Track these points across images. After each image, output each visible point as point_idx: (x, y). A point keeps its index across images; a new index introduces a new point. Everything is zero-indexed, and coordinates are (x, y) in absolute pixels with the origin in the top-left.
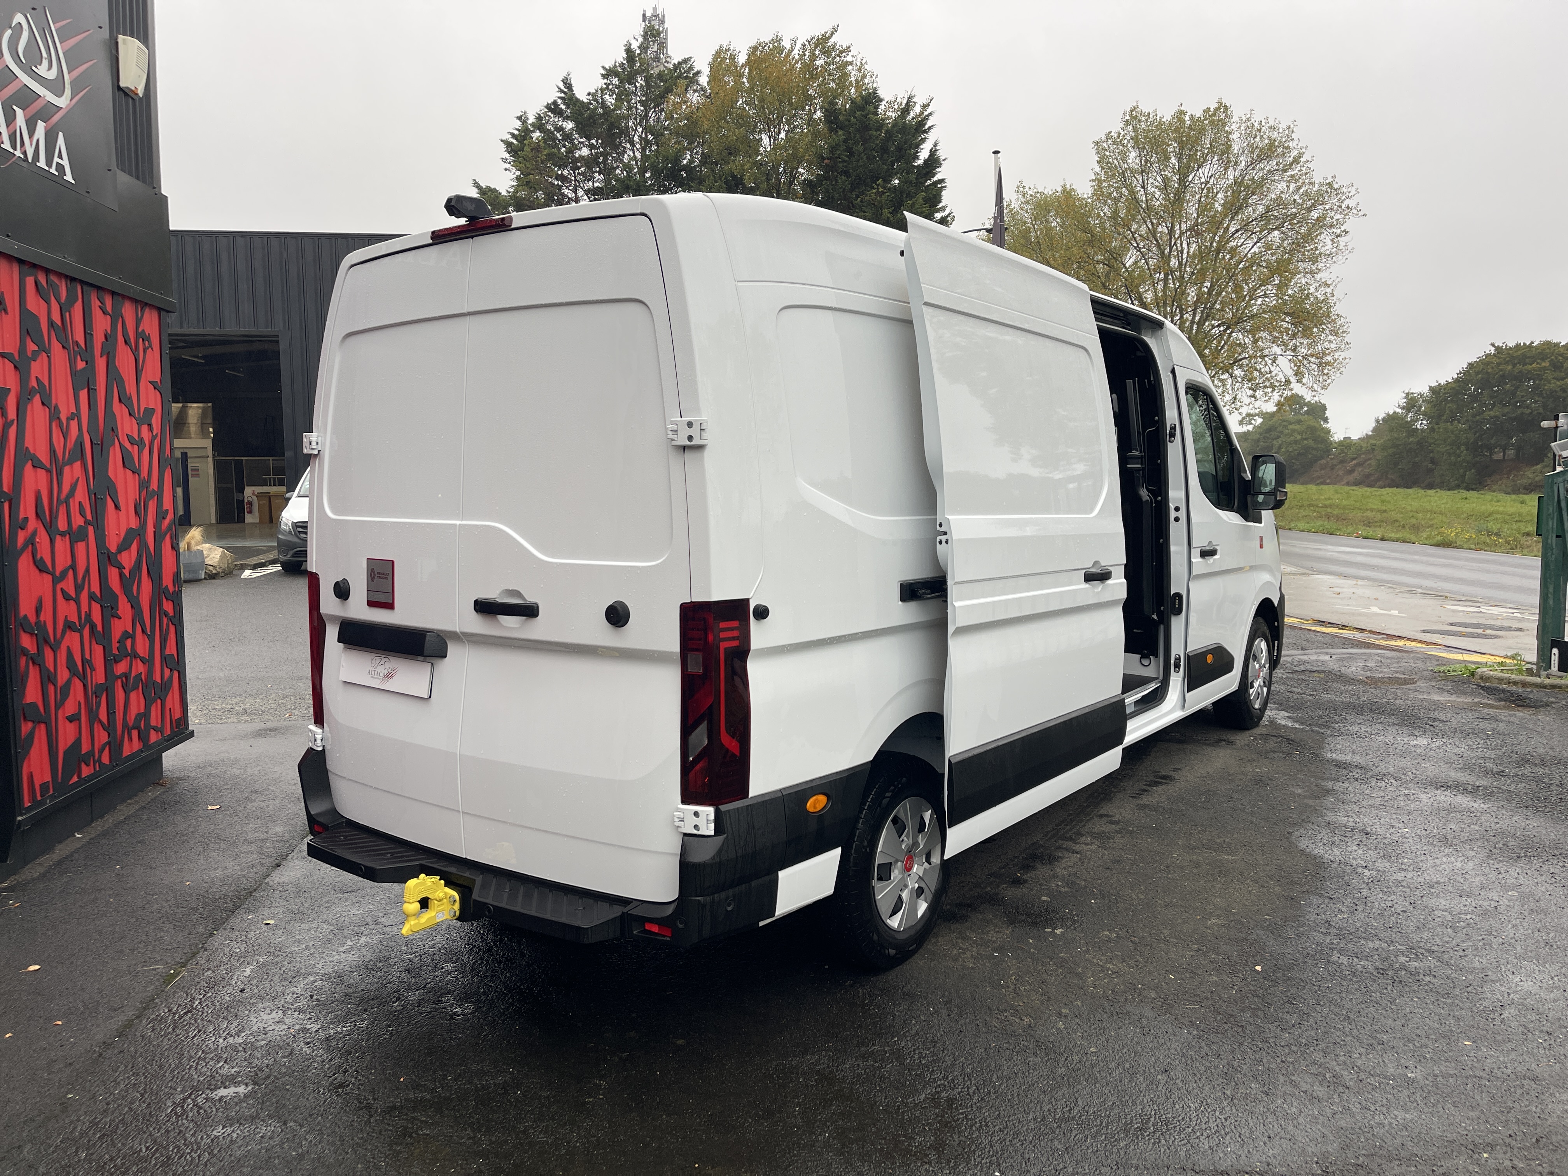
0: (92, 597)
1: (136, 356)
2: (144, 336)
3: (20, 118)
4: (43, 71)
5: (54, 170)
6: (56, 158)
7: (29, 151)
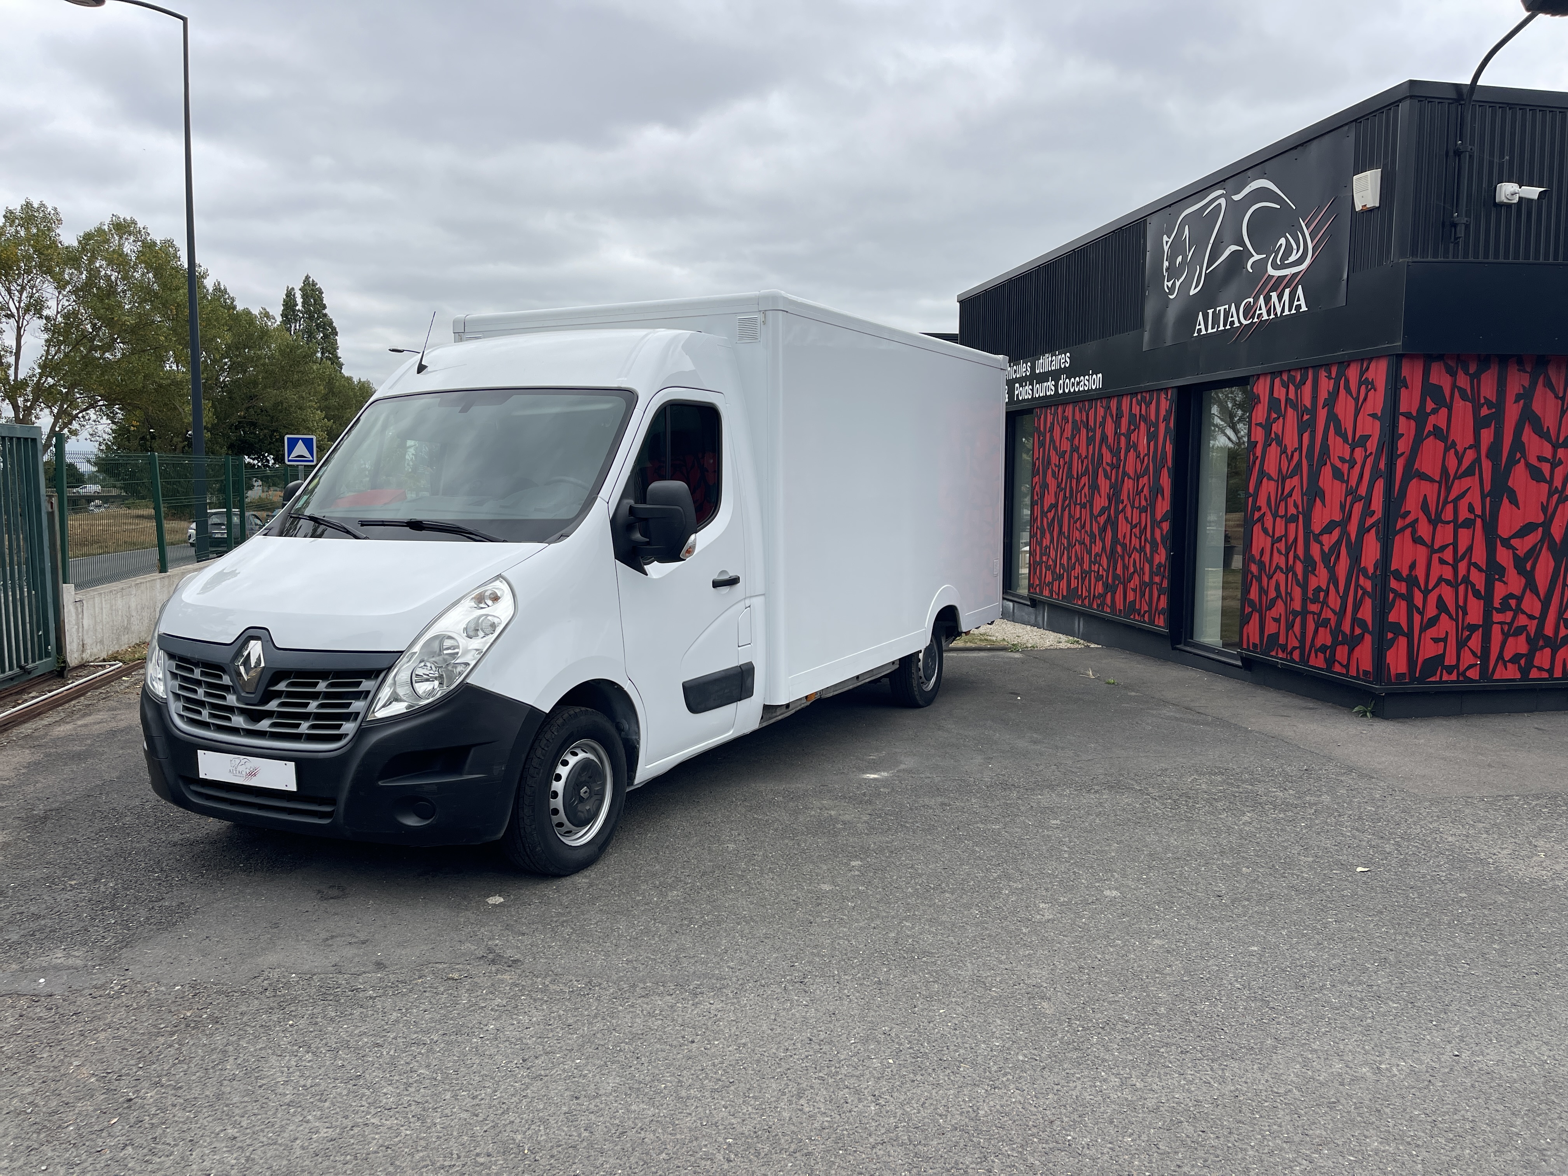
0: (1296, 557)
1: (1357, 399)
2: (1367, 382)
3: (1274, 295)
4: (1292, 259)
5: (1293, 311)
6: (1296, 303)
7: (1279, 311)
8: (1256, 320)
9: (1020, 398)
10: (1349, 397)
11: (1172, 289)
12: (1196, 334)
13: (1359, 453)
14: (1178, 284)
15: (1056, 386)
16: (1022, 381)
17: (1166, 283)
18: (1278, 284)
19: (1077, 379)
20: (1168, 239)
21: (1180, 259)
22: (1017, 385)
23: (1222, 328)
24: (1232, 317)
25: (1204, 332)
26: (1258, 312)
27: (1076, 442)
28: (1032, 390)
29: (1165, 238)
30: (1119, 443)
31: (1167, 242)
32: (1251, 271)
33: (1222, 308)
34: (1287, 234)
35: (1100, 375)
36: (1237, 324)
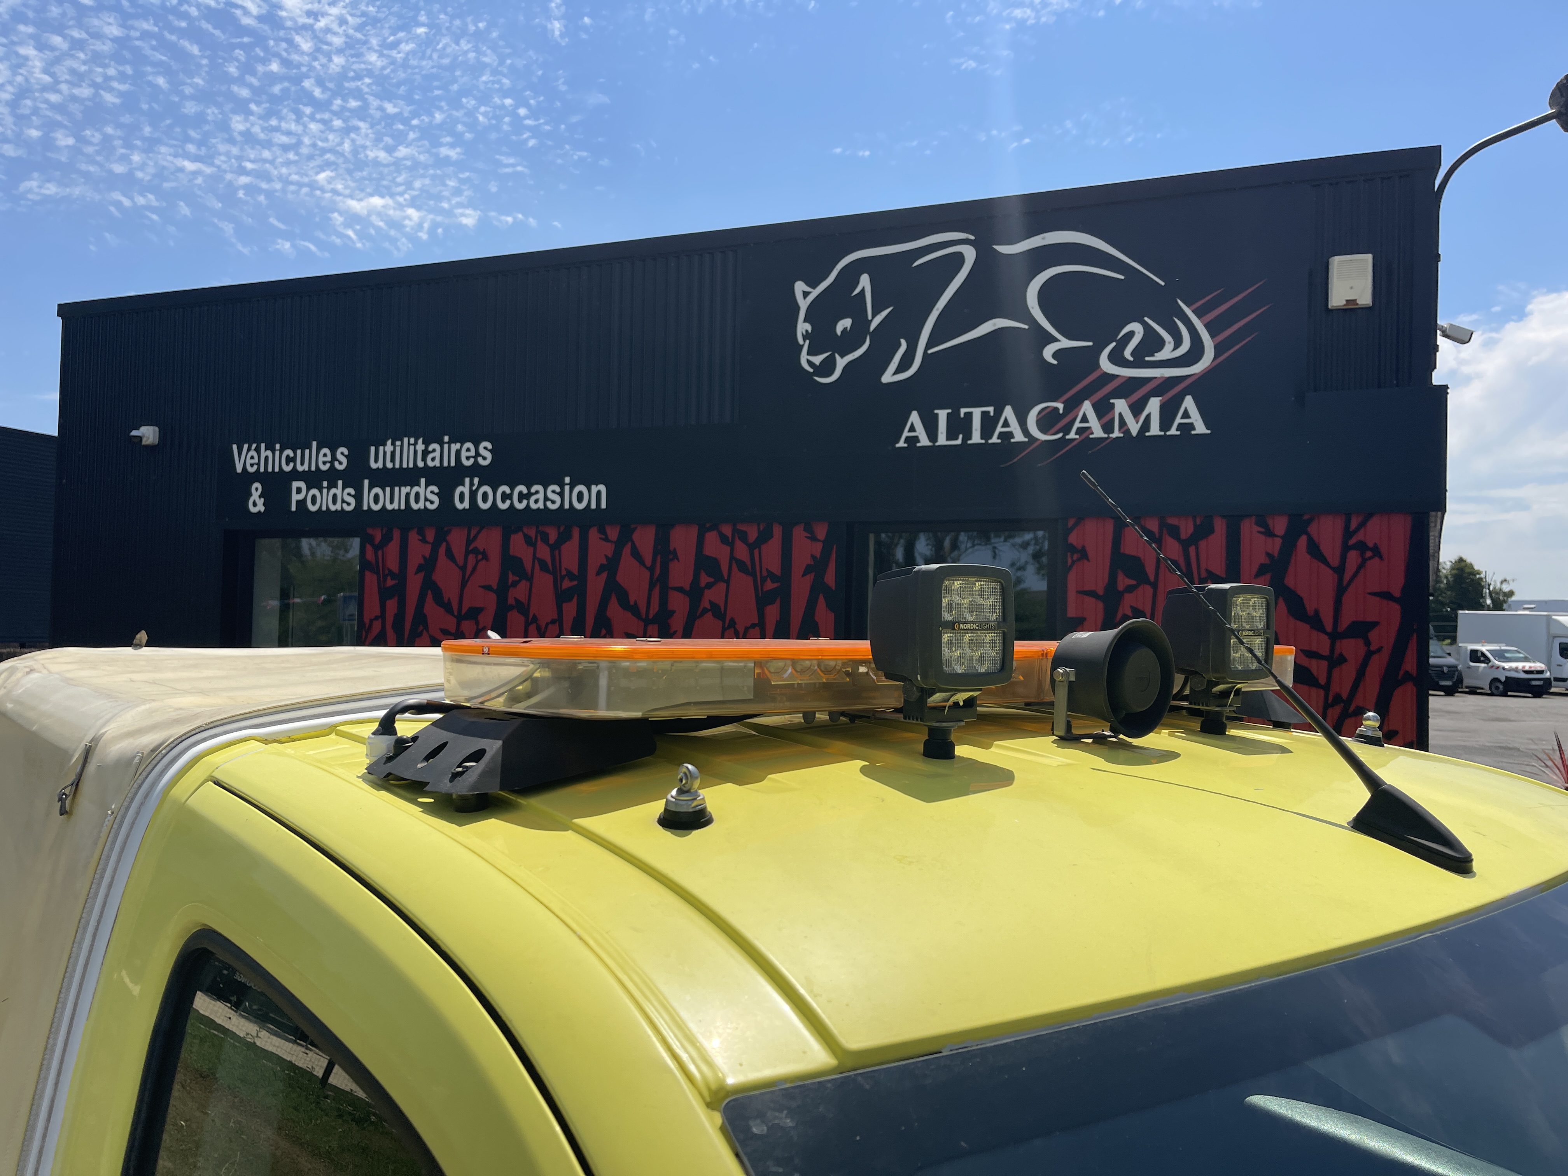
1: (1340, 570)
2: (1362, 547)
3: (1121, 406)
4: (1159, 356)
5: (1173, 431)
6: (1178, 420)
7: (1134, 428)
8: (1072, 435)
9: (313, 508)
10: (1322, 566)
11: (827, 367)
12: (901, 444)
13: (1351, 648)
14: (841, 363)
15: (446, 496)
16: (313, 479)
17: (804, 357)
18: (1128, 388)
19: (522, 488)
20: (808, 289)
21: (845, 324)
22: (295, 484)
23: (976, 438)
24: (1006, 424)
25: (924, 441)
26: (1077, 424)
27: (519, 592)
28: (358, 497)
29: (800, 287)
30: (664, 601)
31: (806, 294)
32: (1055, 362)
33: (977, 412)
34: (1146, 319)
35: (602, 488)
36: (1019, 437)
